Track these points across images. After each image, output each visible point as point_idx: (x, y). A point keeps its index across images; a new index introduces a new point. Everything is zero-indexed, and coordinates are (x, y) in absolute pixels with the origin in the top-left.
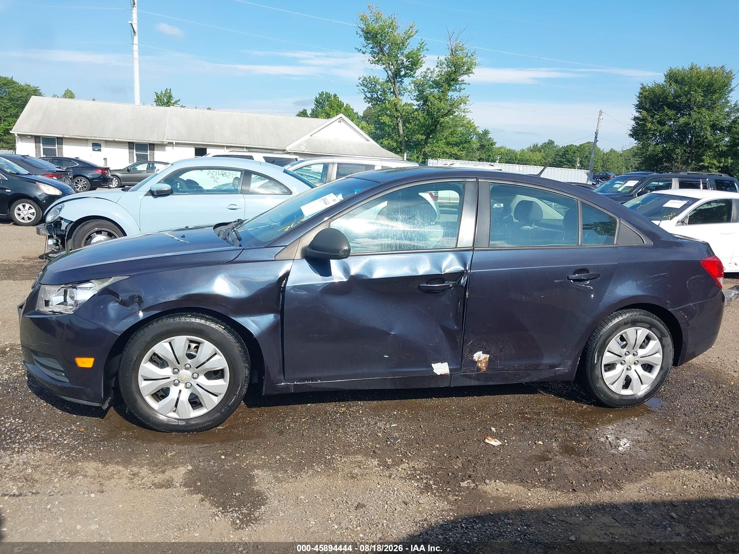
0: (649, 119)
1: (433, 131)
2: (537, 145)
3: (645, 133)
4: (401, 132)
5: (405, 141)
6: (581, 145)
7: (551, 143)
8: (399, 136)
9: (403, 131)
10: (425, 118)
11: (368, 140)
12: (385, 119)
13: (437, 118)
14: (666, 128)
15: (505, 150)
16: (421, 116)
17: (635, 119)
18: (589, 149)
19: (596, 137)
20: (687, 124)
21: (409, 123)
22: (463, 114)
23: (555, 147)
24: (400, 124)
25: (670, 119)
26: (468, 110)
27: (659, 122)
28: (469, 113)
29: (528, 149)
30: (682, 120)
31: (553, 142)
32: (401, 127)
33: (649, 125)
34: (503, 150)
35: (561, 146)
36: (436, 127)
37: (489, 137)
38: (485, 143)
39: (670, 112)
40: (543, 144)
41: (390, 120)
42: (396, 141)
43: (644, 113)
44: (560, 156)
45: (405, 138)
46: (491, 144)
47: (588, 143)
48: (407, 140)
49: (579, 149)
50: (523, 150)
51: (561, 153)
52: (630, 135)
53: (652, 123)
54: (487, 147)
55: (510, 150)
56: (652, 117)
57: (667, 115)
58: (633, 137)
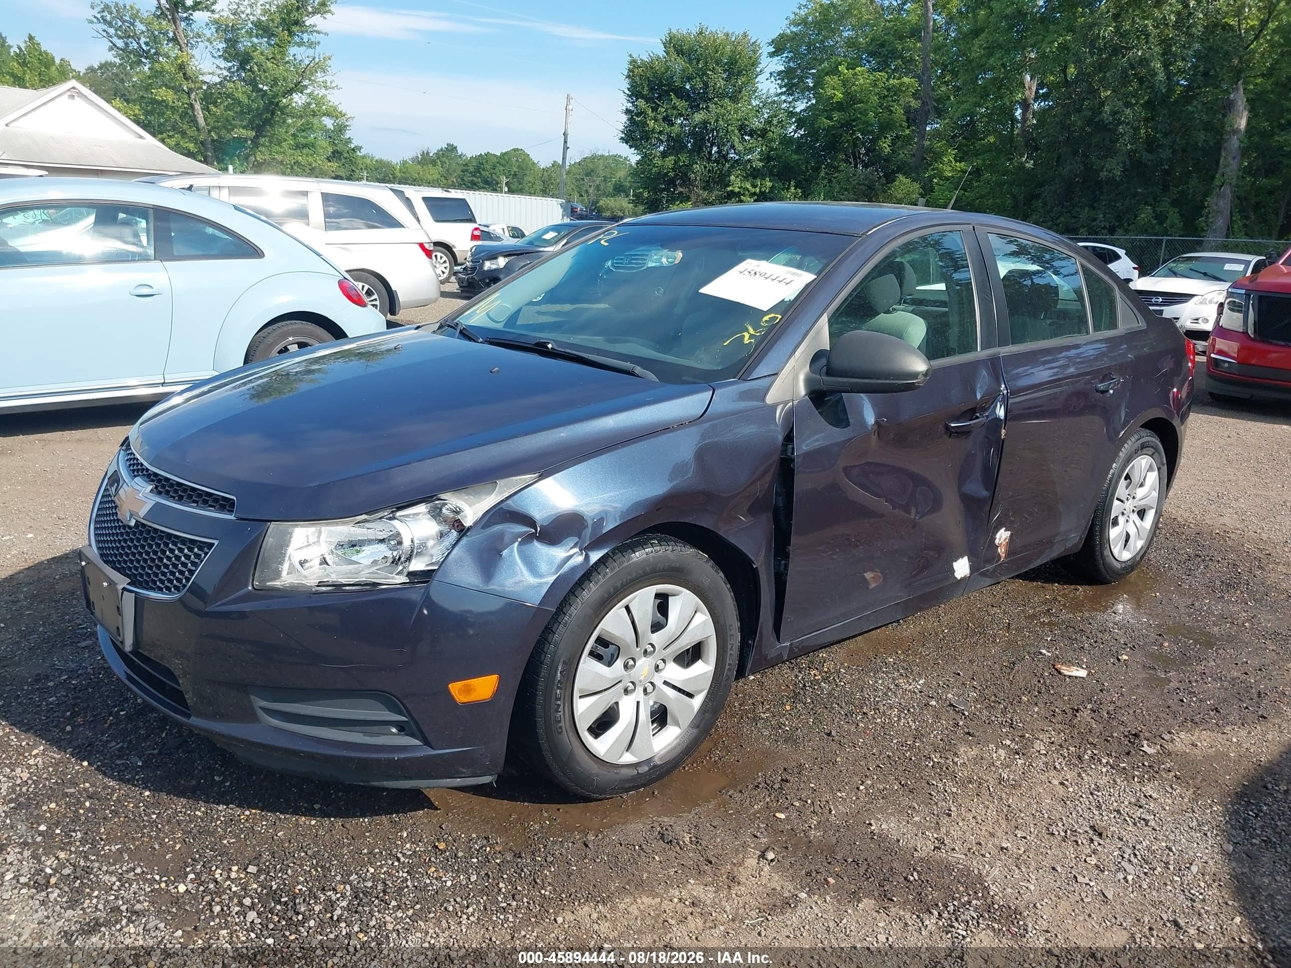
0: (650, 111)
1: (267, 122)
2: (428, 153)
3: (646, 136)
4: (201, 121)
5: (213, 141)
6: (503, 155)
7: (452, 149)
8: (198, 129)
9: (205, 120)
10: (249, 97)
11: (141, 137)
12: (164, 94)
13: (274, 97)
14: (676, 129)
15: (371, 161)
16: (241, 91)
17: (628, 111)
18: (517, 161)
19: (565, 142)
20: (705, 123)
21: (215, 104)
22: (323, 92)
23: (460, 156)
24: (198, 106)
25: (681, 115)
26: (333, 85)
27: (667, 120)
28: (335, 91)
29: (413, 160)
30: (698, 117)
31: (456, 148)
32: (200, 112)
33: (651, 123)
34: (368, 161)
35: (469, 156)
36: (273, 113)
37: (347, 136)
38: (340, 147)
39: (681, 104)
40: (438, 151)
41: (176, 97)
42: (194, 140)
43: (641, 103)
44: (471, 173)
45: (213, 134)
46: (353, 150)
47: (514, 150)
48: (216, 137)
49: (502, 162)
50: (405, 163)
51: (471, 169)
52: (622, 138)
53: (656, 120)
54: (346, 155)
55: (381, 160)
56: (654, 110)
57: (674, 108)
58: (627, 143)
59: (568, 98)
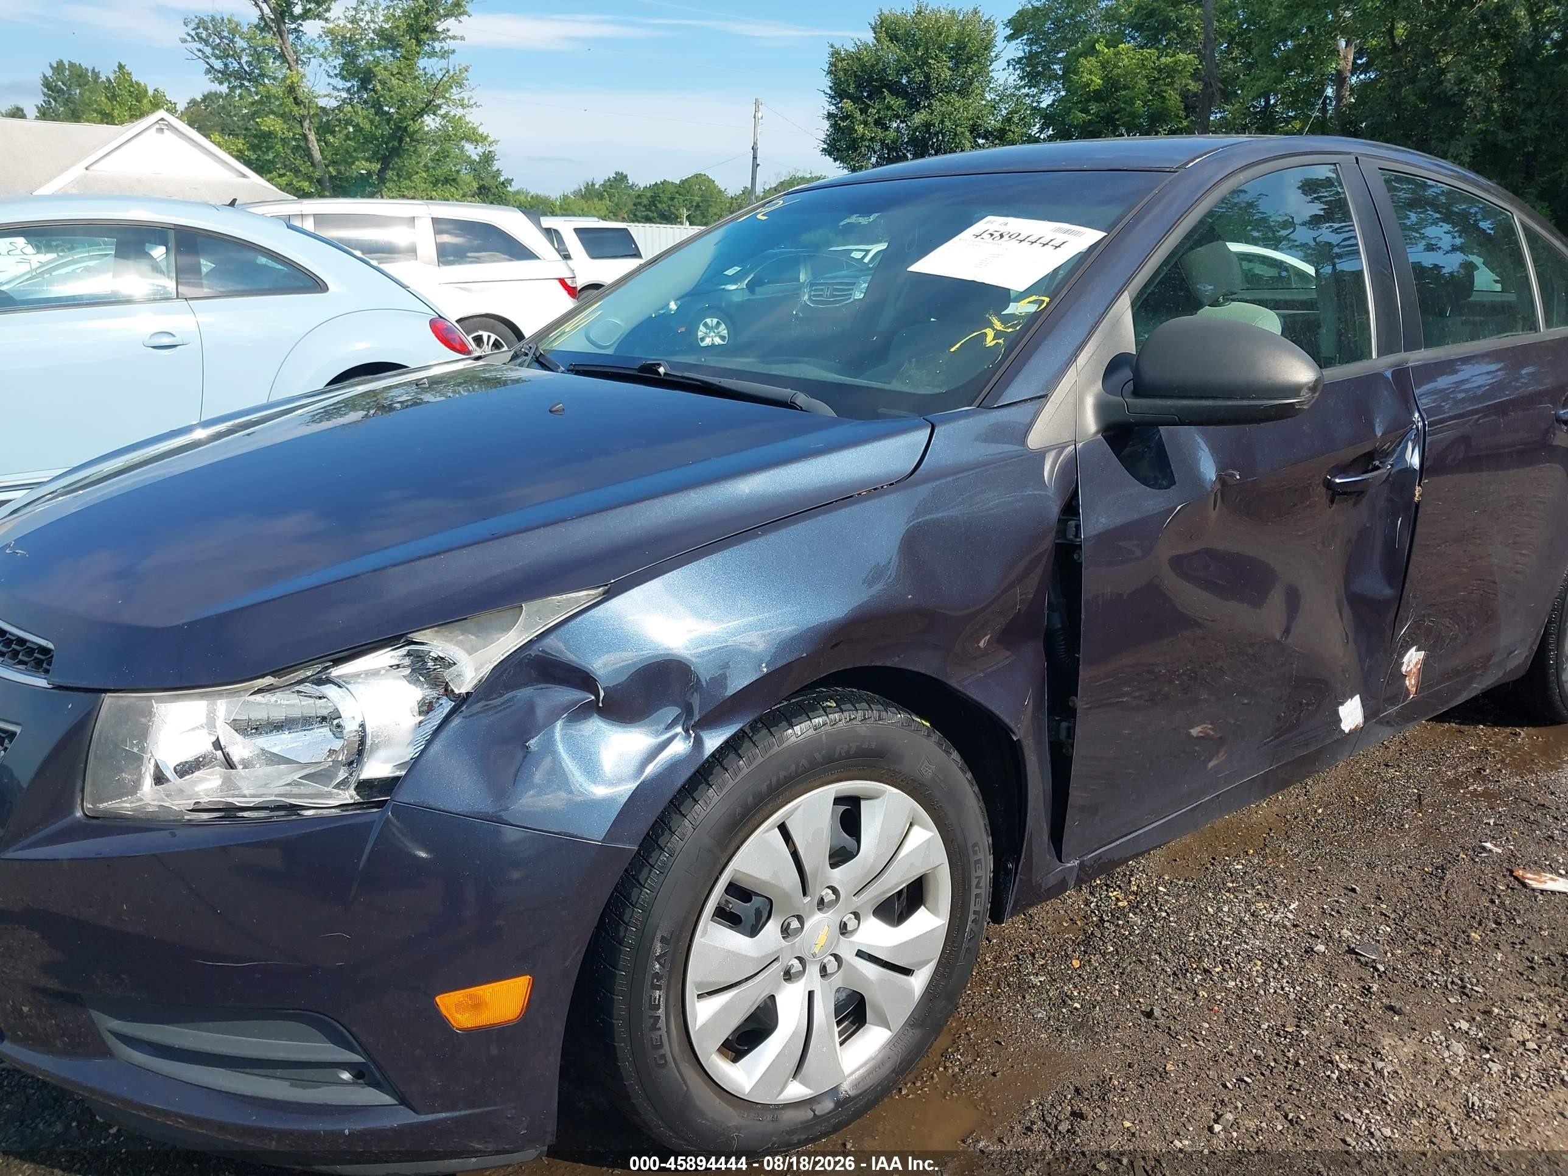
0: (858, 114)
1: (396, 152)
2: (593, 185)
3: (854, 146)
4: (317, 155)
5: (331, 177)
6: (683, 182)
7: (621, 178)
8: (313, 164)
9: (322, 152)
10: (372, 122)
11: (244, 176)
12: (271, 123)
13: (401, 120)
14: (891, 134)
15: (526, 197)
16: (363, 117)
17: (830, 116)
18: (700, 189)
19: (755, 158)
20: (928, 125)
21: (333, 133)
22: (459, 112)
23: (631, 187)
24: (312, 137)
25: (897, 116)
26: (472, 102)
27: (878, 122)
28: (474, 110)
29: (575, 193)
30: (919, 118)
31: (626, 177)
32: (315, 144)
33: (860, 129)
34: (522, 198)
35: (642, 186)
36: (401, 141)
37: (495, 168)
38: (488, 182)
39: (897, 103)
40: (605, 182)
41: (285, 126)
42: (309, 178)
43: (847, 104)
44: (645, 206)
45: (331, 169)
46: (503, 183)
47: (697, 176)
48: (334, 173)
49: (682, 191)
50: (565, 197)
51: (645, 201)
52: (824, 150)
53: (866, 123)
54: (494, 190)
55: (538, 196)
56: (863, 111)
57: (889, 107)
58: (830, 155)
59: (757, 102)
